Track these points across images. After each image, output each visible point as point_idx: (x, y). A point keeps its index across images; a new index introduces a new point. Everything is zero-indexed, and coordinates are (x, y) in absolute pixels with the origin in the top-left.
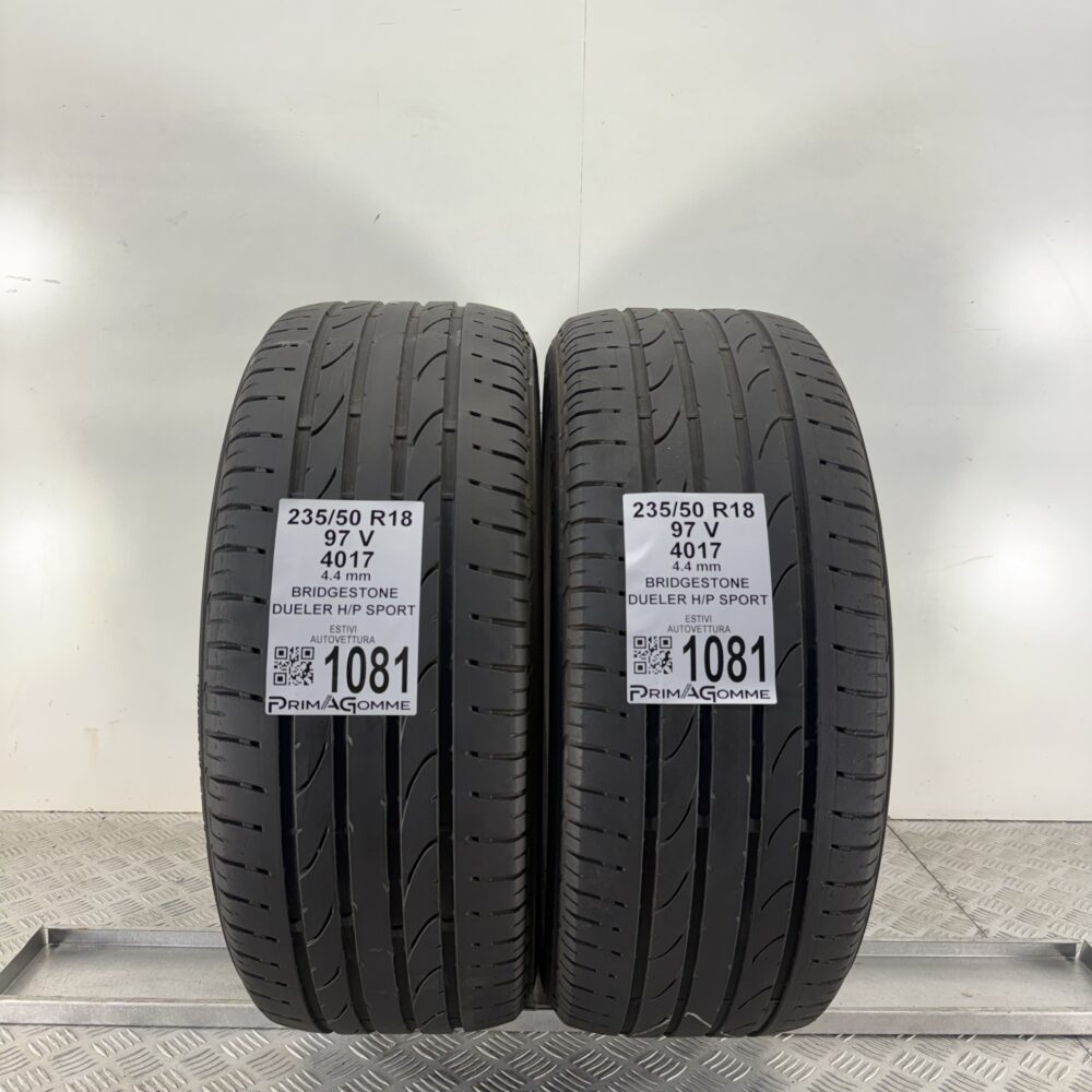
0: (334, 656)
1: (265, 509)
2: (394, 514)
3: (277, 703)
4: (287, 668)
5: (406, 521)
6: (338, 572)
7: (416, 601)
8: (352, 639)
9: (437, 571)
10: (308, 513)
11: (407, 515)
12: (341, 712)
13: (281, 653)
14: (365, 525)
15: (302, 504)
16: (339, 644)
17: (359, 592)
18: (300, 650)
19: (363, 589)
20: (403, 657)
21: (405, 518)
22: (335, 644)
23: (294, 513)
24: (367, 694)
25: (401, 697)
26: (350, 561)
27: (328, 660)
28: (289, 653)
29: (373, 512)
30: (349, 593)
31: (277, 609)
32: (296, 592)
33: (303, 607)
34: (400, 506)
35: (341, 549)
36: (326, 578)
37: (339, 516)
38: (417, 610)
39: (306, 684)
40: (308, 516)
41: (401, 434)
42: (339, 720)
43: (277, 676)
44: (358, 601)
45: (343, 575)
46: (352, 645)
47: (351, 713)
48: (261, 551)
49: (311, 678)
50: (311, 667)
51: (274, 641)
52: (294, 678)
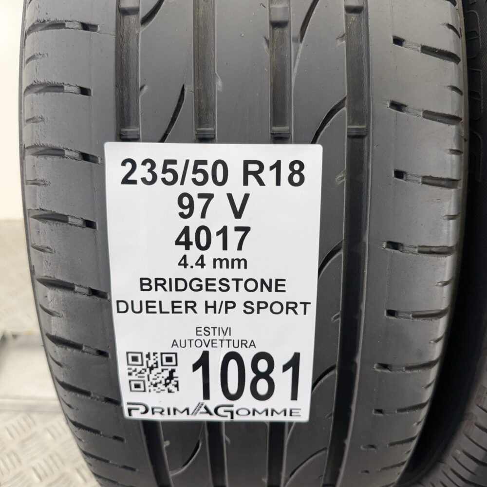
0: (203, 363)
1: (85, 157)
2: (277, 166)
3: (137, 409)
4: (146, 375)
5: (296, 178)
6: (202, 257)
7: (312, 296)
8: (225, 343)
9: (341, 253)
10: (149, 165)
11: (297, 167)
12: (215, 418)
13: (135, 359)
14: (235, 185)
15: (139, 151)
16: (209, 349)
17: (232, 284)
18: (159, 355)
19: (237, 280)
20: (294, 363)
21: (294, 172)
22: (204, 348)
23: (129, 166)
24: (247, 400)
25: (290, 405)
26: (217, 241)
27: (195, 367)
28: (145, 359)
29: (246, 163)
30: (218, 285)
31: (122, 307)
32: (145, 284)
33: (157, 305)
34: (286, 153)
35: (203, 222)
36: (185, 265)
37: (195, 171)
38: (312, 309)
39: (170, 391)
40: (150, 170)
41: (279, 17)
42: (214, 427)
43: (133, 383)
44: (231, 295)
45: (209, 261)
46: (225, 350)
47: (229, 419)
48: (89, 224)
49: (177, 386)
50: (175, 374)
51: (124, 344)
52: (155, 385)
